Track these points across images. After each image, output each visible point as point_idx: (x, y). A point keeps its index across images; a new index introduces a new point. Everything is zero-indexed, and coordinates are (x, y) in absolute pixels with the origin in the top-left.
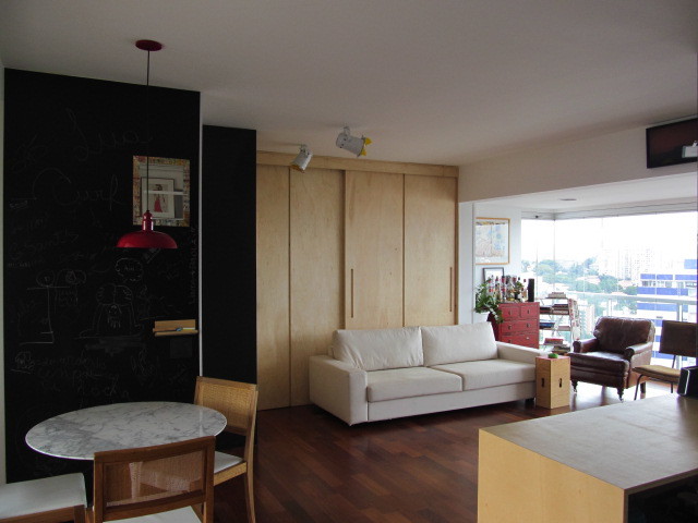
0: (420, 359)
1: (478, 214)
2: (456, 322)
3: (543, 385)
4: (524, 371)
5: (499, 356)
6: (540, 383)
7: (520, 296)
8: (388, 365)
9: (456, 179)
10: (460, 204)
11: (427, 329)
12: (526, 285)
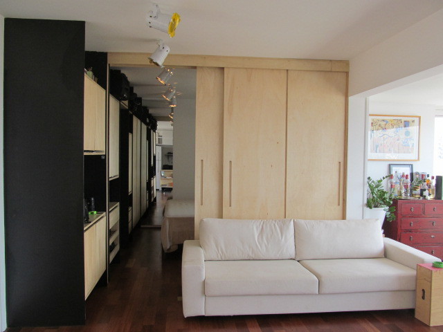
0: (291, 252)
1: (371, 111)
2: (344, 217)
3: (423, 298)
4: (400, 278)
5: (386, 254)
6: (420, 294)
7: (426, 193)
8: (253, 256)
9: (347, 73)
10: (351, 99)
11: (302, 222)
12: (434, 183)
